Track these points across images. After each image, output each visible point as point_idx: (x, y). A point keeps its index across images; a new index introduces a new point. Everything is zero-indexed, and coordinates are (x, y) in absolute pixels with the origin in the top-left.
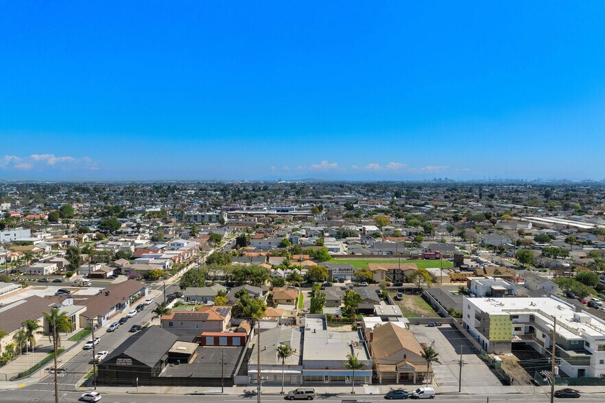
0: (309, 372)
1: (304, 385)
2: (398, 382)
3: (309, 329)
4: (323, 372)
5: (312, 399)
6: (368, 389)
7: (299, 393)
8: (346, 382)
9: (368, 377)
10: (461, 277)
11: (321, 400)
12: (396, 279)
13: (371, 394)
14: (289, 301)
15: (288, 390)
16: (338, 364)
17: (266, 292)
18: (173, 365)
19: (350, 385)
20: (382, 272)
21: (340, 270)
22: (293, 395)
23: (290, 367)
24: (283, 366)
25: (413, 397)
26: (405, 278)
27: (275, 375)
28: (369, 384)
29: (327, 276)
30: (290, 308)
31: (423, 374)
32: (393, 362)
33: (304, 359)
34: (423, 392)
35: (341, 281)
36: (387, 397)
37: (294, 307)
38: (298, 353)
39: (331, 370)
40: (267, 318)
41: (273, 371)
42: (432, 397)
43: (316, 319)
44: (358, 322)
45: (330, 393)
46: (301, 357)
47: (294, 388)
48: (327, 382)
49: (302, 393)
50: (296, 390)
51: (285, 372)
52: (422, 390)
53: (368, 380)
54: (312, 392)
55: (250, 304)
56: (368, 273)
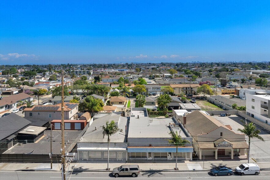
0: (133, 150)
1: (129, 161)
2: (216, 158)
3: (134, 116)
4: (147, 149)
5: (136, 176)
6: (190, 165)
7: (123, 170)
8: (168, 159)
9: (188, 153)
10: (228, 92)
11: (146, 177)
12: (188, 93)
13: (194, 170)
14: (121, 103)
15: (113, 166)
16: (161, 141)
17: (106, 99)
18: (21, 144)
19: (173, 161)
20: (179, 89)
21: (153, 88)
22: (117, 171)
23: (115, 144)
24: (108, 144)
25: (237, 173)
26: (193, 92)
27: (103, 152)
28: (190, 160)
29: (145, 91)
30: (122, 106)
31: (238, 150)
32: (211, 140)
33: (128, 137)
34: (247, 168)
35: (154, 95)
36: (211, 174)
37: (124, 106)
38: (124, 132)
39: (155, 147)
40: (104, 112)
41: (100, 149)
42: (256, 174)
43: (139, 111)
44: (170, 114)
45: (154, 169)
46: (126, 136)
47: (119, 165)
48: (150, 158)
49: (127, 169)
50: (121, 167)
51: (110, 149)
52: (246, 166)
53: (188, 157)
54: (136, 169)
55: (92, 101)
56: (171, 89)
